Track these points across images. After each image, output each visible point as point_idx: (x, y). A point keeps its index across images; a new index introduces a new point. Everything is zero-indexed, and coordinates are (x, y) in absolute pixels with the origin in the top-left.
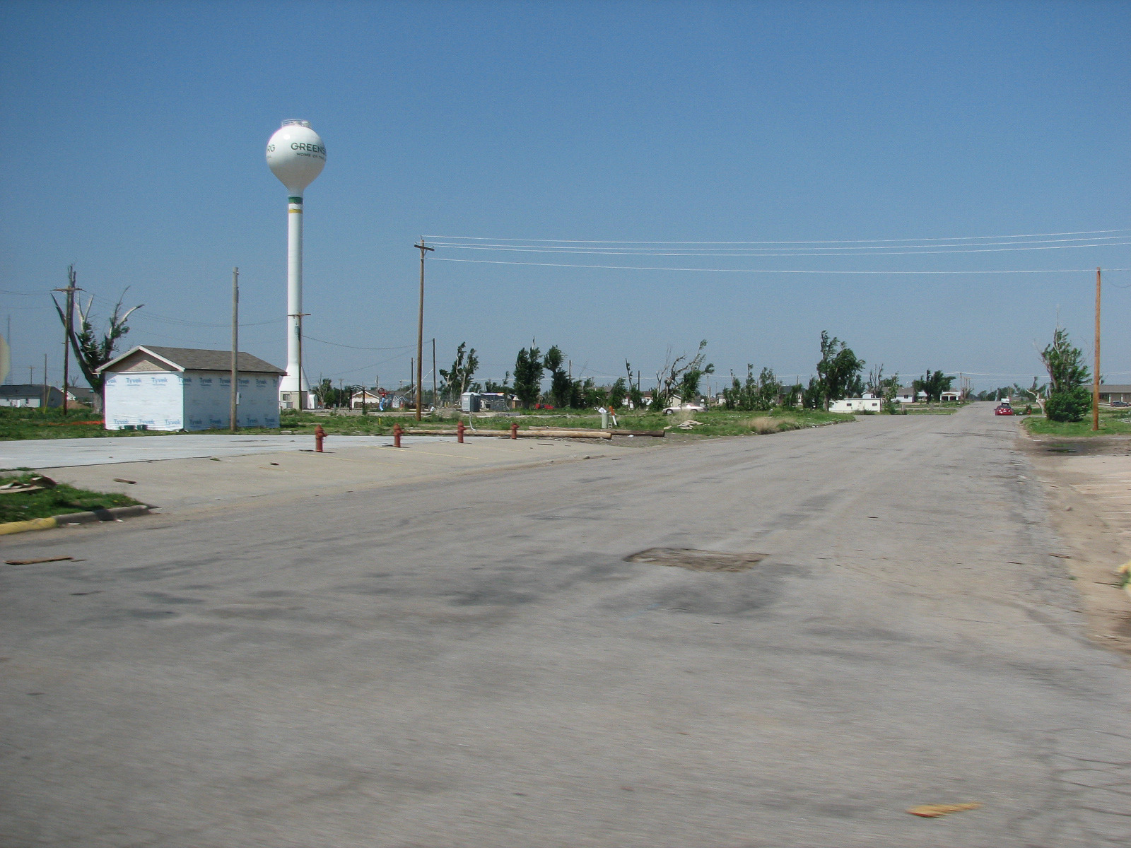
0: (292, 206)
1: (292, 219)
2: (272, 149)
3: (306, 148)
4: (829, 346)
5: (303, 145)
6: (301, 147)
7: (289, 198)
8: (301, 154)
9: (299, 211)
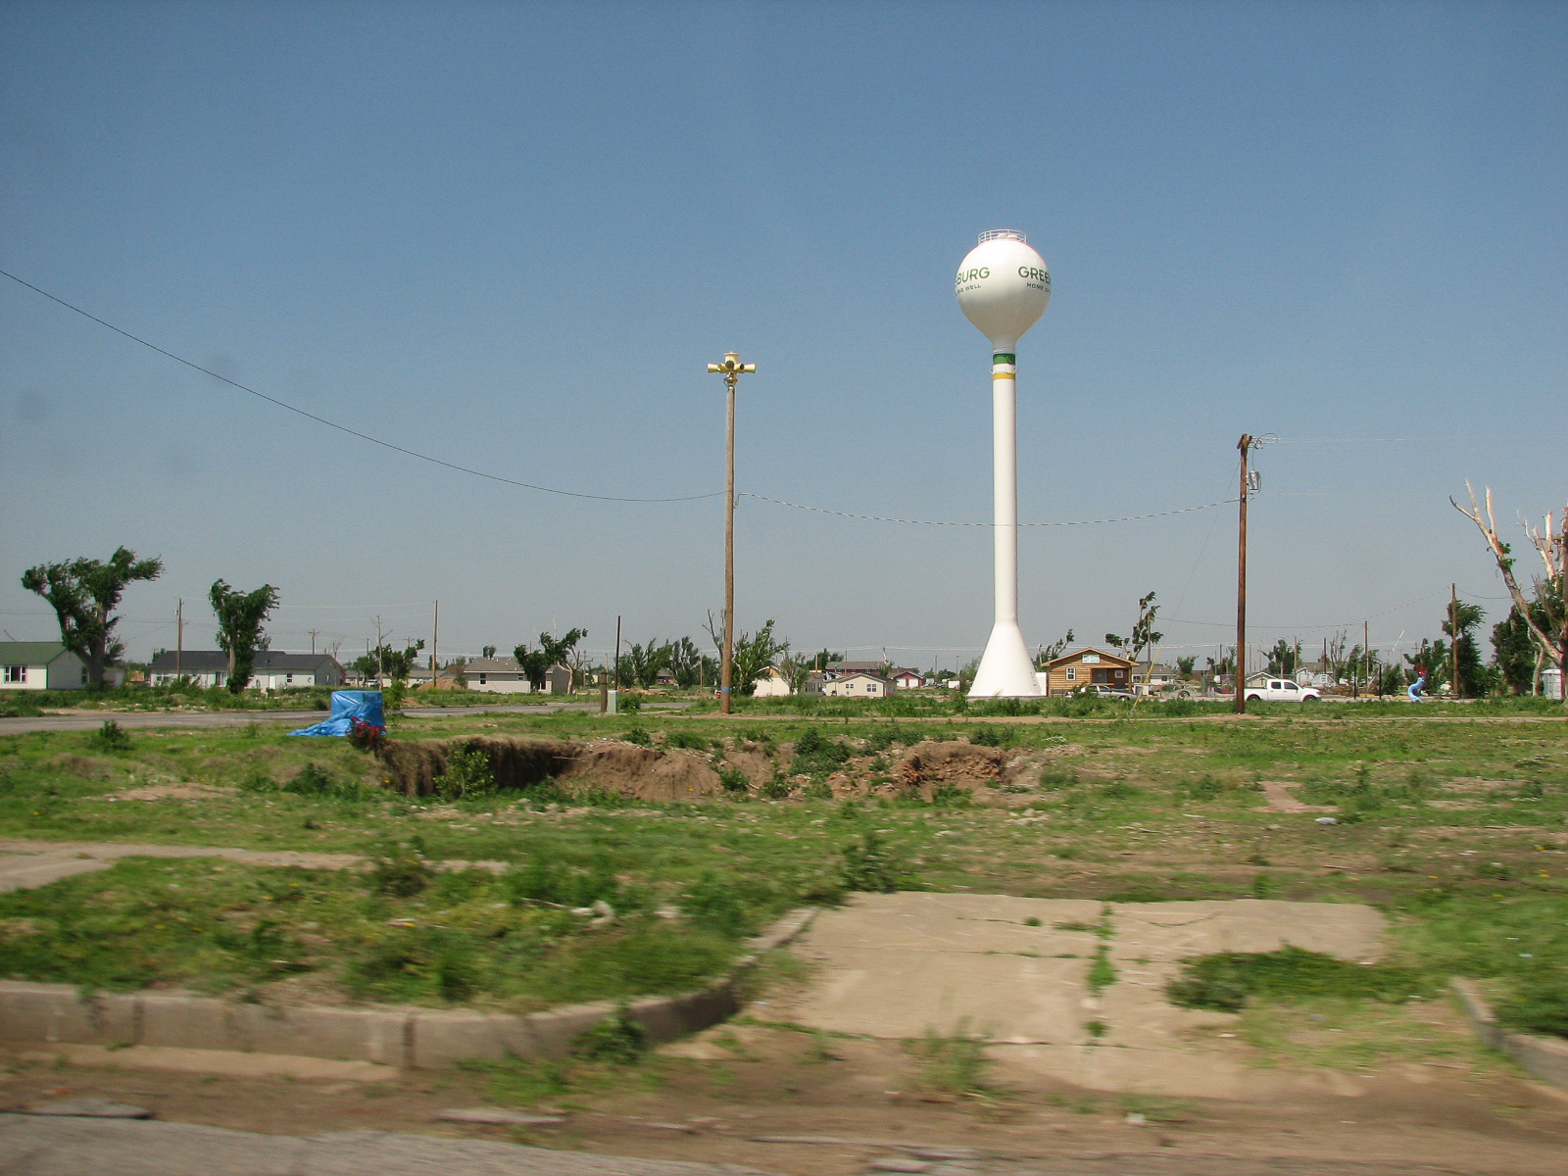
0: (1002, 368)
1: (1002, 390)
2: (983, 275)
3: (1038, 276)
5: (1034, 272)
6: (1032, 274)
7: (995, 356)
8: (1034, 286)
9: (1013, 377)
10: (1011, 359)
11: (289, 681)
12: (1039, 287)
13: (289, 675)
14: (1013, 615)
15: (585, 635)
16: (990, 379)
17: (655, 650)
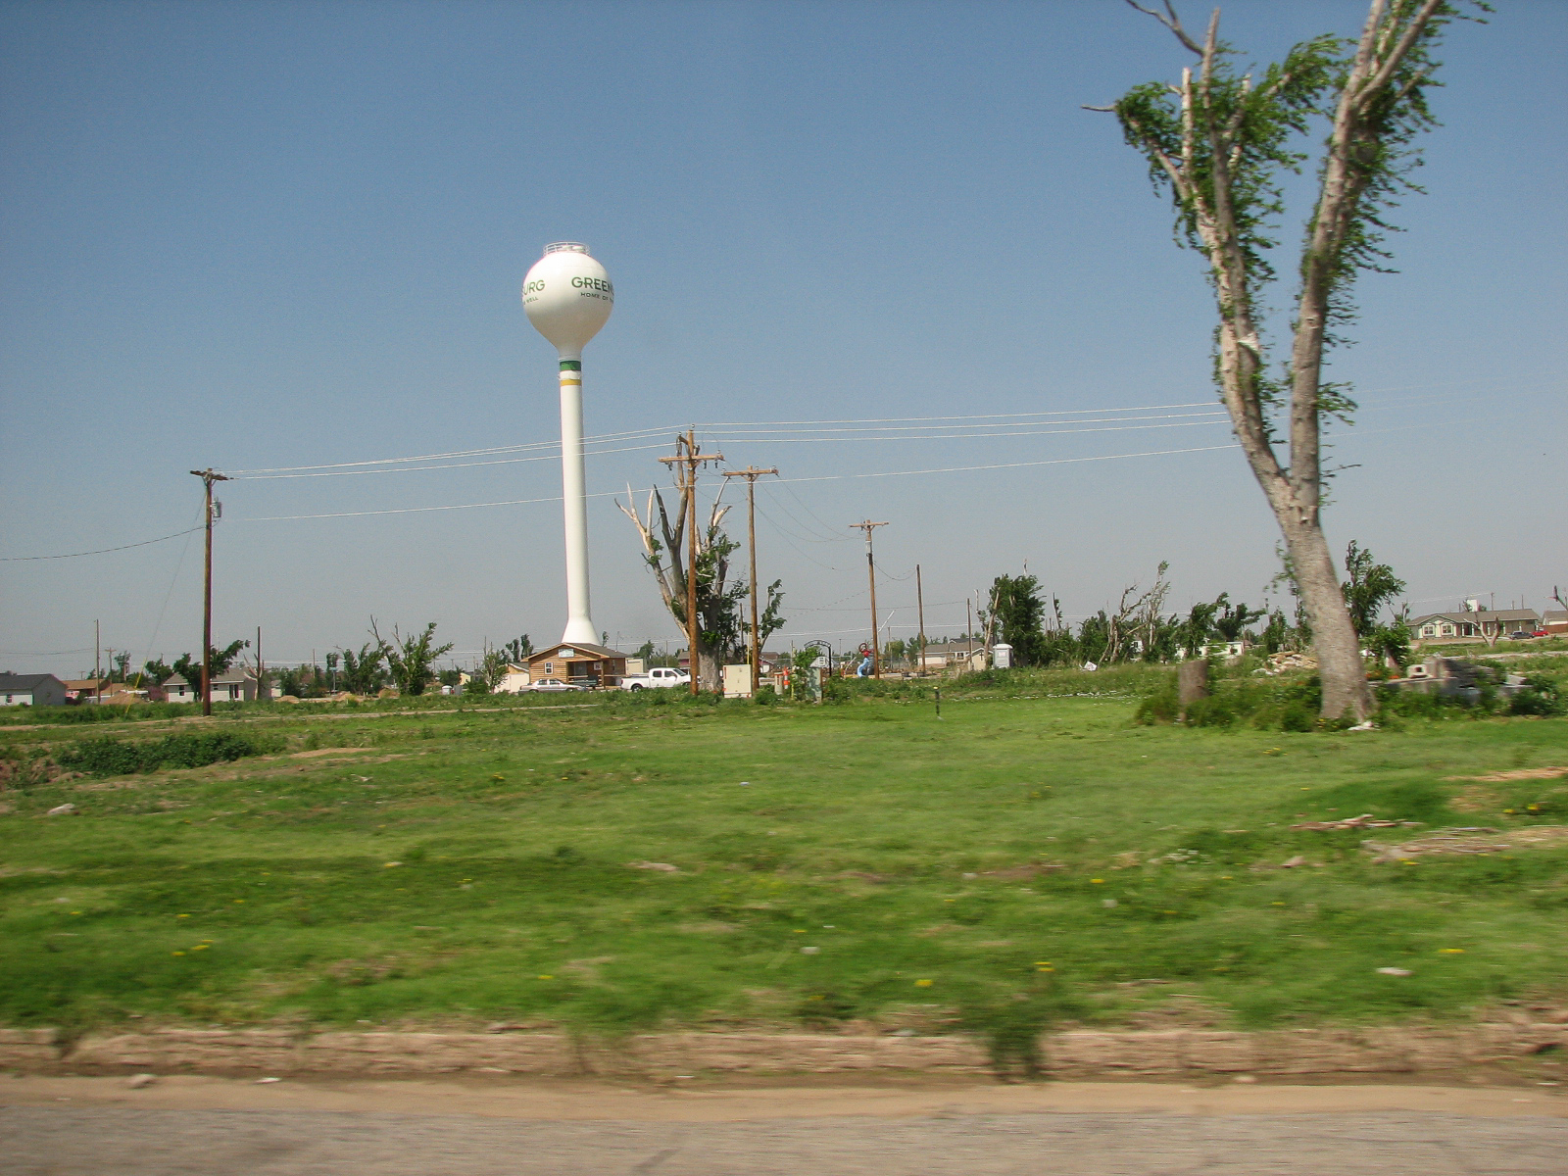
0: (567, 375)
1: (568, 395)
2: (540, 287)
3: (593, 285)
4: (1357, 562)
5: (589, 281)
6: (586, 284)
7: (561, 363)
8: (588, 295)
9: (578, 382)
10: (576, 366)
11: (9, 701)
12: (594, 296)
13: (9, 696)
14: (583, 611)
15: (247, 645)
16: (557, 385)
17: (367, 655)
